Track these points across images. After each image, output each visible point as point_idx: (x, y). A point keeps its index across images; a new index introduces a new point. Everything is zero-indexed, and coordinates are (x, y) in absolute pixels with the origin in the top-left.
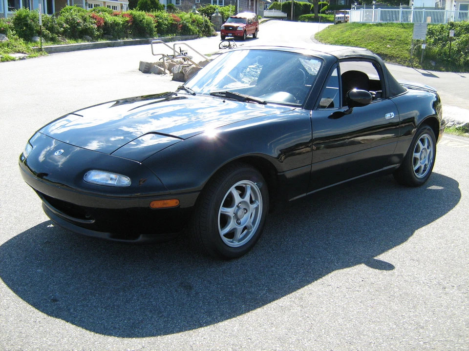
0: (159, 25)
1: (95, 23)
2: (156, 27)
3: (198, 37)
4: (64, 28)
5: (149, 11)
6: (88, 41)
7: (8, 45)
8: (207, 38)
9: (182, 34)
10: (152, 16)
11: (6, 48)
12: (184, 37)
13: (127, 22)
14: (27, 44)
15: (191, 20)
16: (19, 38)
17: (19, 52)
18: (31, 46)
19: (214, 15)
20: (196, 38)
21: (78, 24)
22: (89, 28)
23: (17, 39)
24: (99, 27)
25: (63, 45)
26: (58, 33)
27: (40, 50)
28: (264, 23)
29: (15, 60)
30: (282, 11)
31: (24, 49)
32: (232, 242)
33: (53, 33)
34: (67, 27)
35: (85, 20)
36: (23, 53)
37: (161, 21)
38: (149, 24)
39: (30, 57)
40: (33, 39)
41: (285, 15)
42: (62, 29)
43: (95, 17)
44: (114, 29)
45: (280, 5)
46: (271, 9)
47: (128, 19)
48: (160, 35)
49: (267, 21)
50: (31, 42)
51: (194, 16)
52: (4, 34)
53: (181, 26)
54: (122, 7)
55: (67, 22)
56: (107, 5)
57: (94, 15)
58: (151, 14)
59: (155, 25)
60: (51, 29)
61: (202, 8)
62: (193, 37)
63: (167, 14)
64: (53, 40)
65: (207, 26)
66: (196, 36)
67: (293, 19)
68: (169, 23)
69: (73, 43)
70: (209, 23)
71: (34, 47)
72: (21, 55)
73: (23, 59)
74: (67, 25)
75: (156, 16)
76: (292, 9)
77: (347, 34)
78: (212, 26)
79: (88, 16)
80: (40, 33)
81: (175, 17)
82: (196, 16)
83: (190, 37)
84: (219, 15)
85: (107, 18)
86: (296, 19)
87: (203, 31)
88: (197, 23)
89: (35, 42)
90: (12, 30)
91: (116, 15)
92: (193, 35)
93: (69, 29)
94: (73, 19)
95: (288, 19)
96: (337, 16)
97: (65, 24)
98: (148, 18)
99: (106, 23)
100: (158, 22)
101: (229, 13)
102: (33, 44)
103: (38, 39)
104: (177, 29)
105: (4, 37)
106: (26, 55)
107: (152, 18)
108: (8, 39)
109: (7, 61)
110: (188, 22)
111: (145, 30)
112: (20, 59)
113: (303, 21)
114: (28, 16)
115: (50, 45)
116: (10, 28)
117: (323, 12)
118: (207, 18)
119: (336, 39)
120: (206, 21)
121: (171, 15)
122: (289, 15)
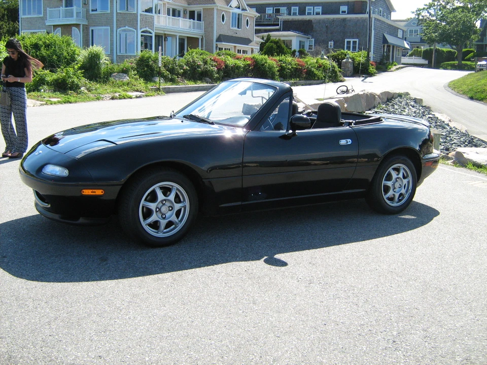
0: (282, 69)
1: (215, 66)
2: (278, 71)
3: (324, 82)
4: (184, 70)
5: (272, 55)
6: (207, 83)
7: (128, 84)
8: (333, 83)
9: (306, 79)
10: (274, 60)
11: (126, 87)
12: (308, 82)
13: (249, 65)
14: (146, 83)
15: (317, 65)
16: (140, 78)
17: (137, 91)
18: (150, 86)
19: (344, 61)
20: (322, 83)
21: (199, 66)
22: (209, 70)
23: (137, 79)
24: (219, 70)
25: (181, 86)
26: (178, 74)
27: (158, 89)
28: (400, 70)
29: (131, 98)
30: (423, 58)
31: (142, 88)
32: (157, 233)
33: (173, 74)
34: (186, 69)
35: (205, 63)
36: (141, 92)
37: (284, 65)
38: (271, 68)
39: (147, 96)
40: (153, 79)
41: (426, 62)
42: (182, 71)
43: (216, 60)
44: (235, 72)
45: (420, 52)
46: (411, 55)
47: (249, 62)
48: (282, 79)
49: (402, 68)
50: (150, 82)
51: (321, 61)
52: (126, 73)
53: (305, 70)
54: (252, 52)
55: (187, 64)
56: (237, 49)
57: (215, 58)
58: (275, 58)
59: (278, 69)
60: (172, 71)
61: (333, 53)
62: (318, 82)
63: (291, 58)
64: (172, 81)
65: (334, 71)
66: (321, 81)
67: (434, 66)
68: (292, 67)
69: (191, 84)
70: (337, 69)
71: (152, 86)
72: (138, 94)
73: (140, 97)
74: (187, 67)
75: (280, 61)
76: (433, 56)
77: (483, 82)
78: (340, 71)
79: (209, 59)
80: (160, 74)
81: (300, 62)
82: (323, 61)
83: (315, 82)
84: (350, 60)
85: (228, 62)
86: (437, 66)
87: (330, 77)
88: (324, 68)
89: (155, 82)
90: (134, 71)
91: (238, 59)
92: (318, 80)
93: (189, 70)
94: (194, 61)
95: (429, 66)
96: (479, 63)
97: (185, 66)
98: (271, 62)
99: (227, 66)
100: (281, 66)
101: (361, 59)
102: (152, 84)
103: (157, 79)
104: (301, 73)
105: (125, 77)
106: (143, 94)
107: (274, 62)
108: (128, 78)
109: (125, 98)
110: (314, 67)
111: (267, 74)
112: (137, 97)
113: (445, 68)
114: (150, 57)
115: (169, 85)
116: (132, 68)
117: (469, 60)
118: (335, 64)
119: (470, 87)
120: (333, 67)
121: (296, 60)
122: (430, 62)
